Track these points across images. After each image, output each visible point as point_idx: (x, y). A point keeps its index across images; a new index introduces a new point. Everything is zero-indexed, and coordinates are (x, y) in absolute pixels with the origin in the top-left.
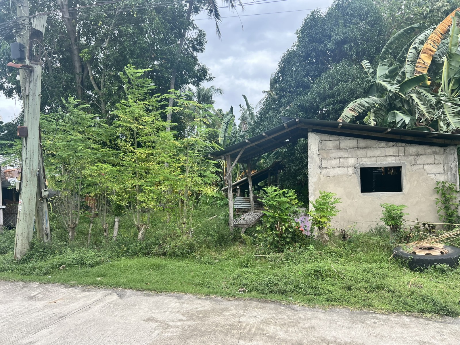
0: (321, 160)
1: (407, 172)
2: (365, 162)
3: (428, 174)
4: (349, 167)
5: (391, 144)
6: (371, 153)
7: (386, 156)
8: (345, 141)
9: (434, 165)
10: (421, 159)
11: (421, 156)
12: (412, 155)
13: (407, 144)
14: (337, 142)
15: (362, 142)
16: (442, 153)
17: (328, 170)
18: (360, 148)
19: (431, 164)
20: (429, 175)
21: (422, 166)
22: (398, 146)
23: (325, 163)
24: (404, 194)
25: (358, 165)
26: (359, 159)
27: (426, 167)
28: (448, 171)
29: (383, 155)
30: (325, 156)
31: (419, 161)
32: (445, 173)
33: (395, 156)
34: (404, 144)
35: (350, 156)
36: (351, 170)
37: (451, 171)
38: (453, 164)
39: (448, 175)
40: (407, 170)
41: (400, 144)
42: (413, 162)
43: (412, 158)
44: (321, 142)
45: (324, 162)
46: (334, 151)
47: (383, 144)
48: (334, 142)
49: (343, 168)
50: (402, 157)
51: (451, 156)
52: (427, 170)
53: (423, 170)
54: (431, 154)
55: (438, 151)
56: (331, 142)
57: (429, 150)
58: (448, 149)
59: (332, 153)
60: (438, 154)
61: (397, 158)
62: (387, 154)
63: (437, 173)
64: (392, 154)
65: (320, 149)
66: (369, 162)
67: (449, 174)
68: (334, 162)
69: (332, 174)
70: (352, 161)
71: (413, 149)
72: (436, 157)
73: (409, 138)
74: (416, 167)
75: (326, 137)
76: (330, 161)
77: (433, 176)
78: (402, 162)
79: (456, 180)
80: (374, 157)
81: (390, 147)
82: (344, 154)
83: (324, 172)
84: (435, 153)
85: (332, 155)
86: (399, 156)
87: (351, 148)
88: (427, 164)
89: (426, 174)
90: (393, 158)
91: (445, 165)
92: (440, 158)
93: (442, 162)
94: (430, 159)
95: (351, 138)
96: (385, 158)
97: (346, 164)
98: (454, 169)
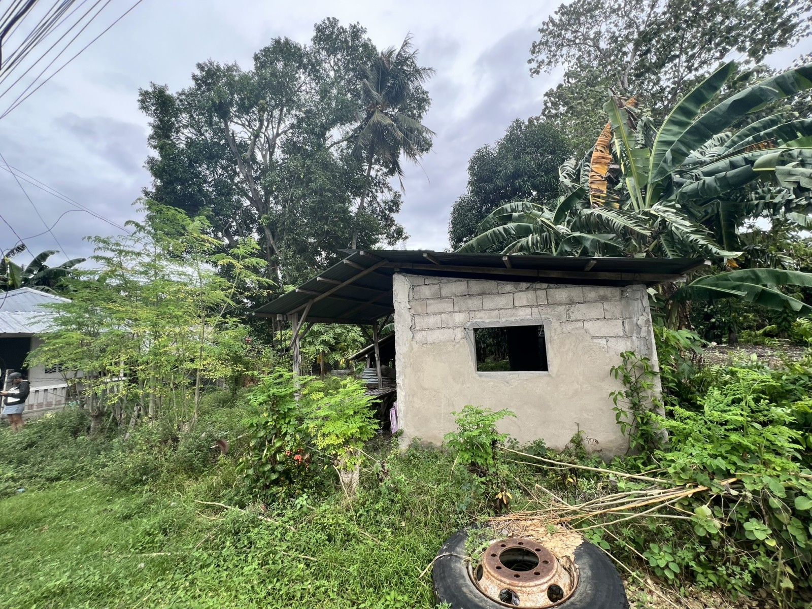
0: (413, 316)
1: (553, 335)
2: (481, 318)
3: (593, 338)
4: (455, 327)
5: (524, 285)
6: (489, 303)
7: (514, 307)
8: (448, 285)
9: (604, 321)
10: (579, 311)
11: (577, 305)
12: (560, 304)
13: (551, 285)
14: (437, 287)
15: (476, 286)
16: (618, 298)
17: (424, 333)
18: (472, 295)
19: (597, 319)
20: (595, 341)
21: (580, 324)
22: (536, 290)
23: (420, 322)
24: (549, 375)
25: (469, 323)
26: (472, 315)
27: (588, 325)
28: (632, 333)
29: (511, 305)
30: (420, 311)
31: (575, 314)
32: (627, 336)
33: (531, 306)
34: (545, 285)
35: (456, 309)
36: (459, 334)
37: (639, 333)
38: (640, 318)
39: (632, 341)
40: (553, 331)
41: (538, 286)
42: (564, 317)
43: (561, 309)
44: (413, 289)
45: (418, 319)
46: (432, 302)
47: (509, 287)
48: (431, 286)
49: (446, 330)
50: (543, 308)
51: (636, 303)
52: (591, 332)
53: (583, 331)
54: (595, 301)
55: (610, 295)
56: (428, 288)
57: (592, 293)
58: (629, 291)
59: (430, 305)
60: (610, 301)
61: (535, 310)
62: (516, 304)
63: (611, 337)
64: (525, 303)
65: (411, 299)
66: (488, 318)
67: (634, 338)
68: (432, 321)
69: (430, 340)
70: (459, 318)
71: (561, 294)
72: (605, 307)
73: (554, 274)
74: (569, 327)
75: (419, 280)
76: (426, 319)
77: (603, 342)
78: (543, 316)
79: (649, 349)
80: (495, 309)
81: (521, 291)
82: (447, 306)
83: (419, 336)
84: (604, 299)
85: (430, 309)
86: (538, 306)
87: (458, 296)
88: (591, 320)
89: (589, 339)
90: (528, 310)
91: (626, 321)
92: (614, 307)
93: (618, 316)
94: (596, 311)
95: (457, 279)
96: (514, 310)
97: (451, 324)
98: (644, 329)
